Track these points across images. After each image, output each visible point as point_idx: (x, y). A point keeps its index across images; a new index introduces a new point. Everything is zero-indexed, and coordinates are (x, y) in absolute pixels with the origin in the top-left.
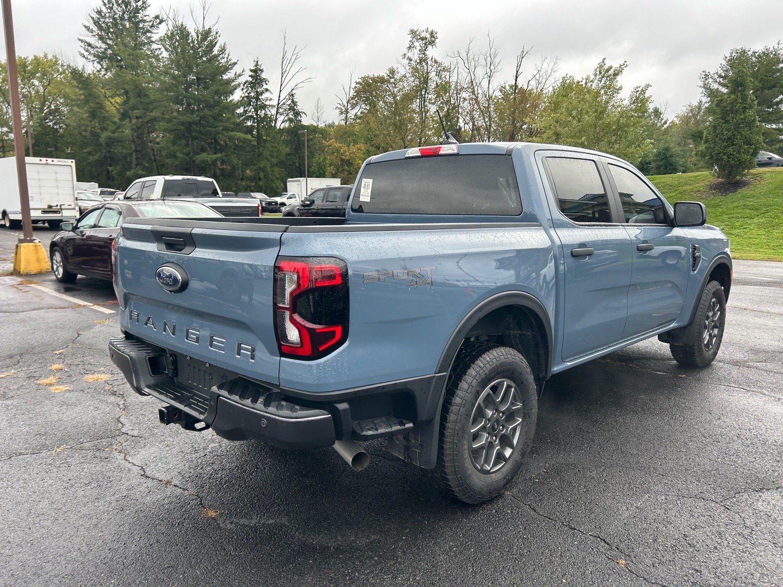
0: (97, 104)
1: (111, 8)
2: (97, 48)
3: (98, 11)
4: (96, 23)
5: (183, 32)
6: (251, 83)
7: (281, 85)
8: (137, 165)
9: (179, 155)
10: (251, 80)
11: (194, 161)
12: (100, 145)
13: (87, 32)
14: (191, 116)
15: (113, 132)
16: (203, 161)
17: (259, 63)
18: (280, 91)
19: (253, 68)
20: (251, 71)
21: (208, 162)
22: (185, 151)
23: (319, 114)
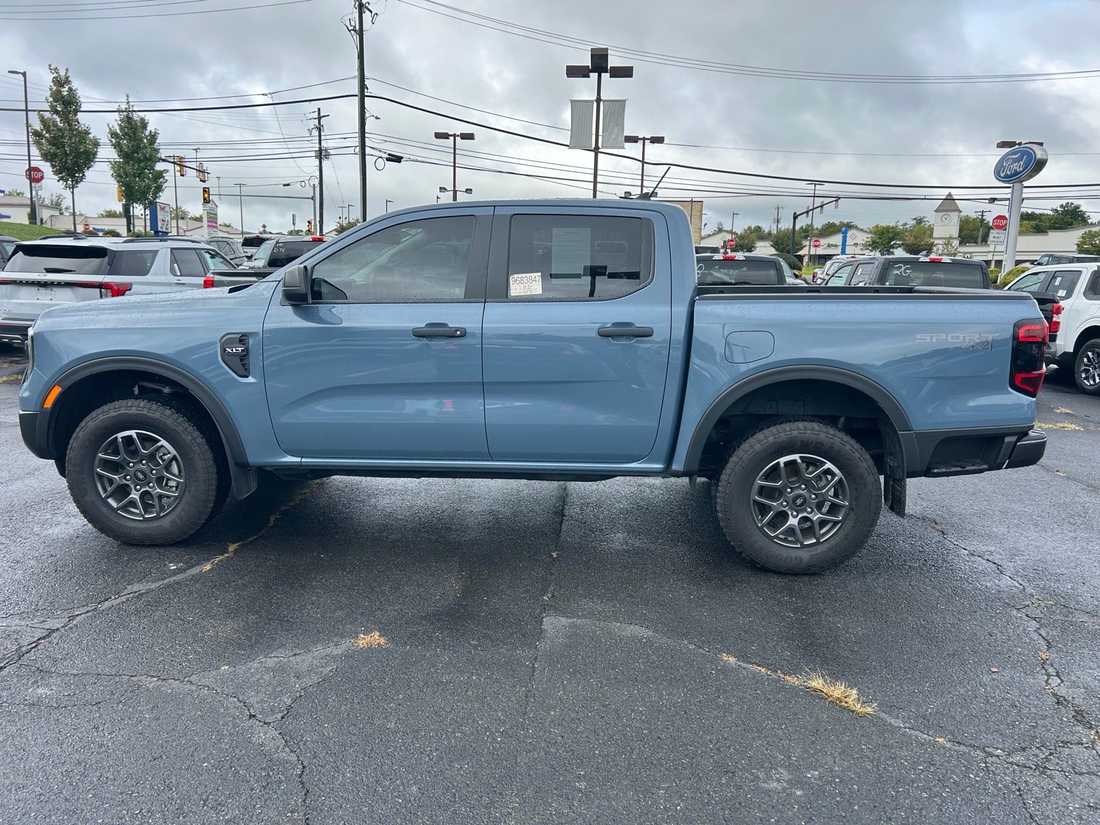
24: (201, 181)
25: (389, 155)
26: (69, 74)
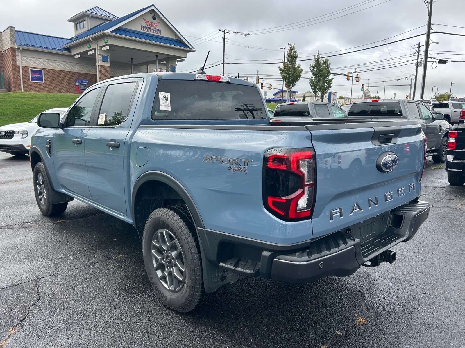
24: (357, 81)
25: (440, 60)
26: (295, 46)
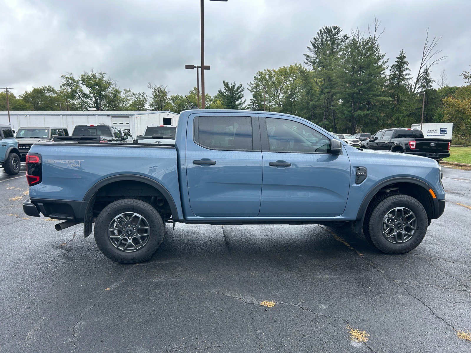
0: (310, 87)
1: (322, 36)
2: (312, 58)
3: (315, 38)
4: (313, 45)
5: (355, 43)
6: (397, 65)
7: (422, 64)
8: (325, 119)
9: (345, 112)
10: (397, 64)
11: (353, 116)
12: (309, 109)
13: (309, 50)
14: (353, 89)
15: (317, 101)
16: (358, 115)
17: (404, 53)
18: (421, 68)
19: (398, 56)
20: (397, 58)
21: (361, 115)
22: (349, 110)
23: (444, 80)
